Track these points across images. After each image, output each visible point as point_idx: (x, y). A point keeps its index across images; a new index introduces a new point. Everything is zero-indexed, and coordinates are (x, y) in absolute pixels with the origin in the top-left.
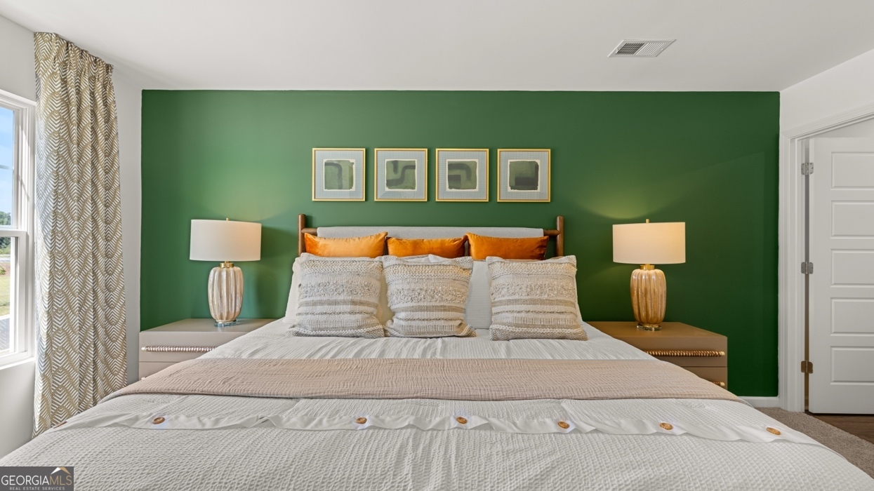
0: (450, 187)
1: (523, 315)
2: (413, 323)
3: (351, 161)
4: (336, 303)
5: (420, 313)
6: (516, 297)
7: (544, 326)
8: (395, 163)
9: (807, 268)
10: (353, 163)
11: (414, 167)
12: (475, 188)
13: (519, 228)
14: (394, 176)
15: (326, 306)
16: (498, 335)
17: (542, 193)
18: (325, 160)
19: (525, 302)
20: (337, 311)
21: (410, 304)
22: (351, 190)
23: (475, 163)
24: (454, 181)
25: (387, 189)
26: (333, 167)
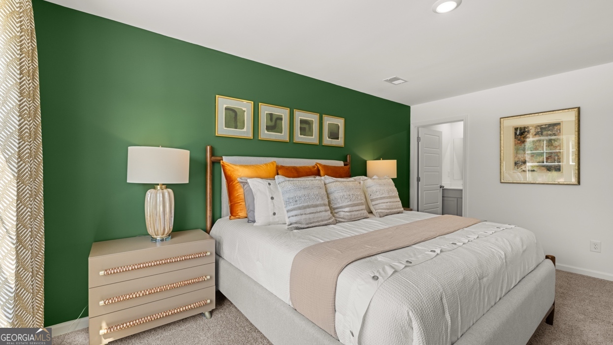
0: (301, 134)
1: (388, 204)
2: (353, 213)
3: (244, 109)
4: (316, 206)
5: (355, 207)
6: (384, 196)
7: (395, 208)
8: (271, 115)
9: (418, 180)
10: (245, 111)
11: (281, 119)
12: (312, 136)
13: (337, 161)
14: (270, 124)
15: (312, 209)
16: (381, 214)
17: (340, 142)
18: (225, 106)
19: (387, 198)
20: (318, 210)
21: (349, 203)
22: (243, 130)
23: (312, 121)
24: (303, 131)
25: (266, 132)
26: (231, 112)
